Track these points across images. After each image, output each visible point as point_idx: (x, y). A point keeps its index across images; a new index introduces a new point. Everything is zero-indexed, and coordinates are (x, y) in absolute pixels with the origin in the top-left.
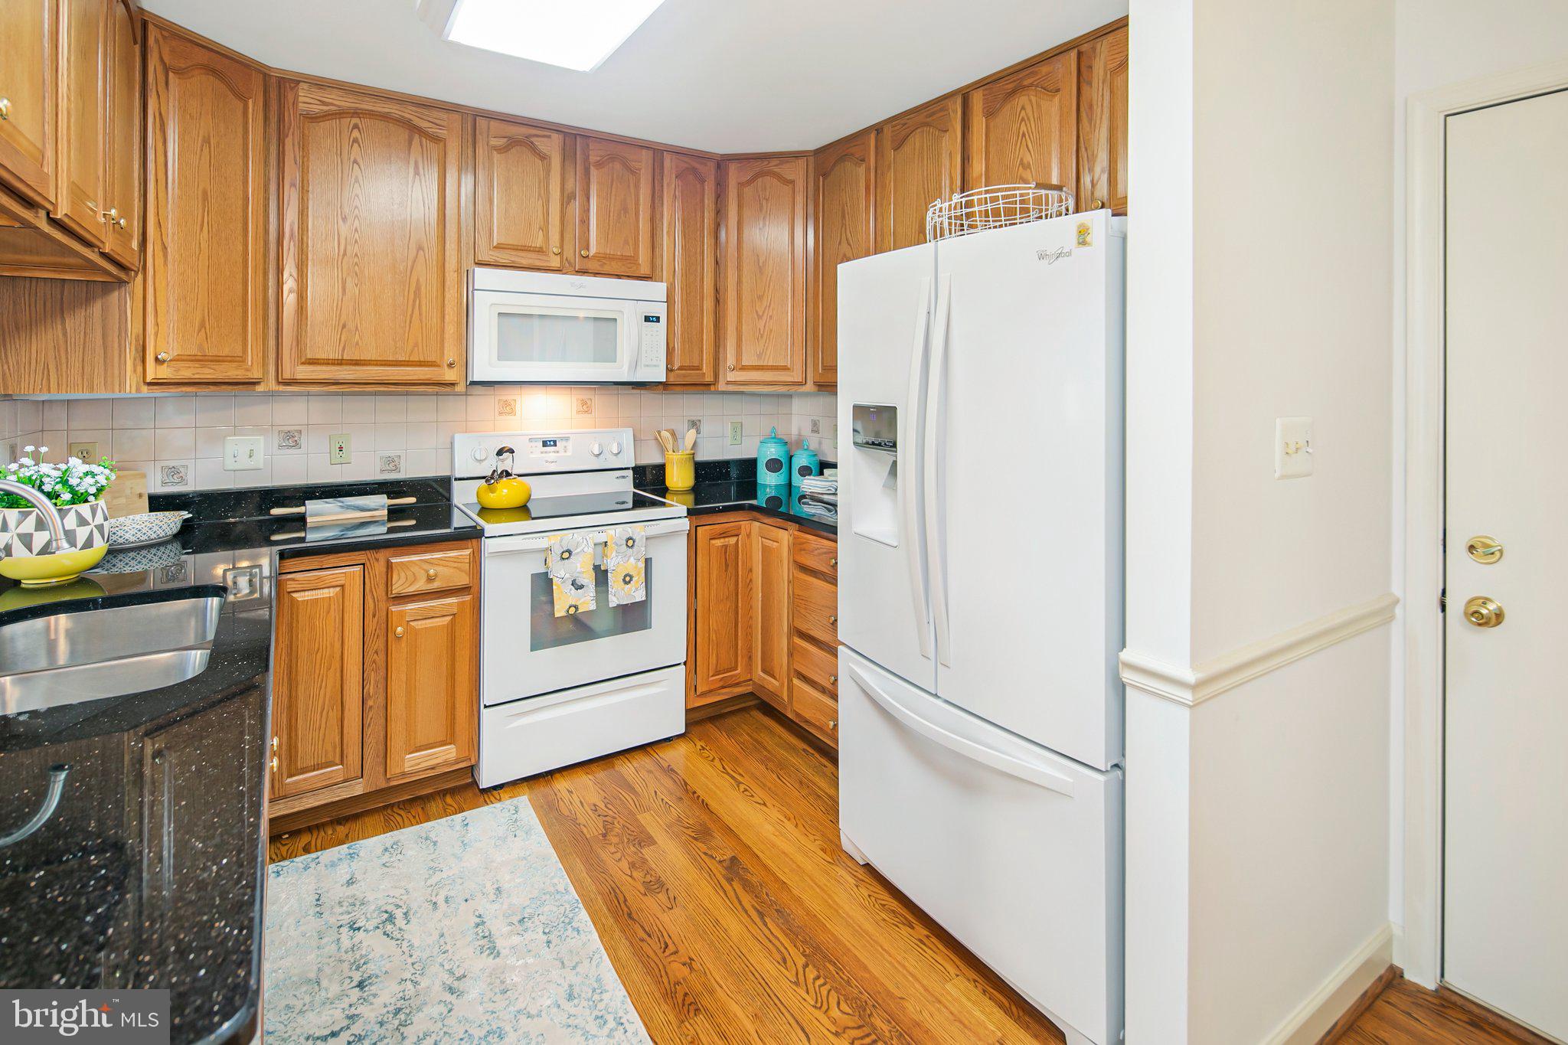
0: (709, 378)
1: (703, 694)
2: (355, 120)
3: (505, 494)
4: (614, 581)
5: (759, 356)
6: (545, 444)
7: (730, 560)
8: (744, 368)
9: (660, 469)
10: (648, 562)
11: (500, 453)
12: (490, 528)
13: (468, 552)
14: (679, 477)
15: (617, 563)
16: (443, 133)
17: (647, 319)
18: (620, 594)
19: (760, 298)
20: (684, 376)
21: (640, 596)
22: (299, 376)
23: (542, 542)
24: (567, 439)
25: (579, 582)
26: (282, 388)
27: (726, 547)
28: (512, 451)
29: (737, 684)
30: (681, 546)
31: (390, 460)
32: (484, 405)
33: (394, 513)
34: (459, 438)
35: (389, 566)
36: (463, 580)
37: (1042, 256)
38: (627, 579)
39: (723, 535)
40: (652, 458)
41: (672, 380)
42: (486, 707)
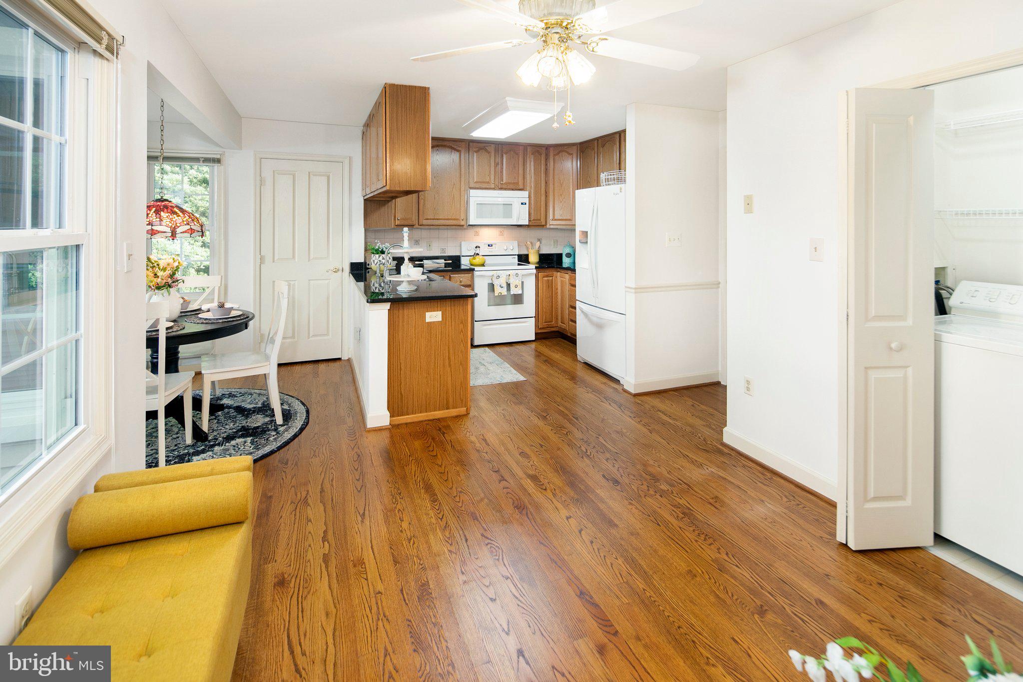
0: (543, 223)
1: (540, 329)
2: (437, 148)
3: (478, 260)
4: (512, 287)
5: (561, 216)
6: (489, 246)
7: (550, 286)
8: (556, 220)
9: (527, 256)
10: (522, 282)
11: (476, 247)
12: (476, 268)
13: (470, 275)
14: (534, 258)
15: (513, 282)
16: (460, 149)
17: (522, 204)
18: (514, 291)
19: (561, 195)
20: (535, 222)
21: (520, 292)
22: (424, 223)
23: (491, 273)
24: (496, 244)
25: (502, 286)
26: (419, 227)
27: (548, 280)
28: (479, 247)
29: (553, 327)
30: (533, 278)
31: (443, 249)
32: (471, 232)
33: (446, 265)
34: (463, 243)
35: (450, 277)
36: (469, 283)
37: (614, 194)
38: (516, 286)
39: (547, 276)
40: (524, 252)
41: (530, 224)
42: (476, 321)
